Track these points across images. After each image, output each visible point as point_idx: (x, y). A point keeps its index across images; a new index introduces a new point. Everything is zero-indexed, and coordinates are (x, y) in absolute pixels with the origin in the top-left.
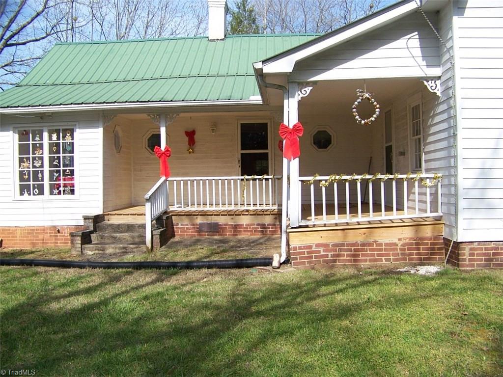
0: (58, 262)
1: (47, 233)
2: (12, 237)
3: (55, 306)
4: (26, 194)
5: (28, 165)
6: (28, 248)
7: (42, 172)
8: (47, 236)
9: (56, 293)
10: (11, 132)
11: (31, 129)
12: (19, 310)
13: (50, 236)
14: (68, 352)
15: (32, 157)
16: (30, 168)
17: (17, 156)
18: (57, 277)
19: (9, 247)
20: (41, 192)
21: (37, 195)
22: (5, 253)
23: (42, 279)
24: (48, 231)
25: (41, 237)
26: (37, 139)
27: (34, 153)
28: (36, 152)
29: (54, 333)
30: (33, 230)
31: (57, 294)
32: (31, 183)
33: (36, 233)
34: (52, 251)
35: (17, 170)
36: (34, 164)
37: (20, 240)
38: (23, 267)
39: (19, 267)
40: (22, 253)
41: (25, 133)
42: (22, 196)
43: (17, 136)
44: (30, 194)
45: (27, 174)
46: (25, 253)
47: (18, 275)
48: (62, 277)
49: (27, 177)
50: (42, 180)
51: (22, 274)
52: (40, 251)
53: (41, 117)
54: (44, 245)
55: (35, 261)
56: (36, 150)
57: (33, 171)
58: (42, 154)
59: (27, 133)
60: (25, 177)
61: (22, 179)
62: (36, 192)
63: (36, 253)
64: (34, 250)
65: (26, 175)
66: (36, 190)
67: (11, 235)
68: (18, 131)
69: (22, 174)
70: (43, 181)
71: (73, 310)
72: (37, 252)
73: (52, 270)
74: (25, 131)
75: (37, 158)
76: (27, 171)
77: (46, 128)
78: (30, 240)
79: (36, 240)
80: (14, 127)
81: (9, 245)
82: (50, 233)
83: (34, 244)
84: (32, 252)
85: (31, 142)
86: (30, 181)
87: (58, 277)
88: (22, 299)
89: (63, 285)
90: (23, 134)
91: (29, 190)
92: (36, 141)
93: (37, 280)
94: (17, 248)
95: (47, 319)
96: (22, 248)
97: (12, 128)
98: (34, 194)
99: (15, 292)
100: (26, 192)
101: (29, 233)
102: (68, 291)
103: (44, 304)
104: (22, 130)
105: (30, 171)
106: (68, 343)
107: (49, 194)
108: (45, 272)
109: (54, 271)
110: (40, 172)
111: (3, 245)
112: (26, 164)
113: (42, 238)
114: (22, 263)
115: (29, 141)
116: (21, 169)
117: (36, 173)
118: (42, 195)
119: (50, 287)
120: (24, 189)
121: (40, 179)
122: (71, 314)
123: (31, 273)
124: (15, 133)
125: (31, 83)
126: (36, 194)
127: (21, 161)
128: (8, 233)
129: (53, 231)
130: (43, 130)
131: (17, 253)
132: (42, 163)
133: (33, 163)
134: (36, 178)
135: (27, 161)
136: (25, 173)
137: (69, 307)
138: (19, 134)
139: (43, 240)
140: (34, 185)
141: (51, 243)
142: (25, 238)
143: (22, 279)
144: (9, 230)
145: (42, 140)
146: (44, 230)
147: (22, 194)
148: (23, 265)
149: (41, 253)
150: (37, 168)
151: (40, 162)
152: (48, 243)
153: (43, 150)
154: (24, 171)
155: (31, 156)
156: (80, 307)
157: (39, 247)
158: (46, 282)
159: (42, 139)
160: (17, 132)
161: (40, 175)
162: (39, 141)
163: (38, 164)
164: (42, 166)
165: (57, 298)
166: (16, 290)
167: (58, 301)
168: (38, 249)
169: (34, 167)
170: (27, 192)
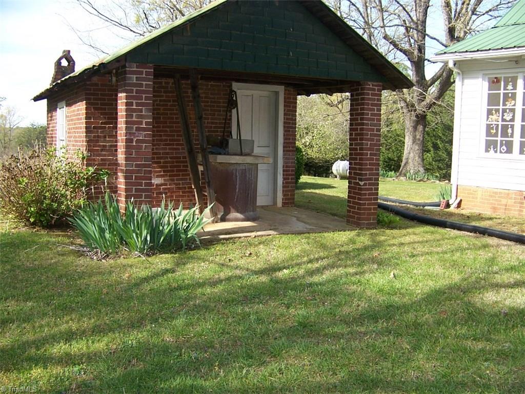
0: (515, 236)
1: (511, 198)
2: (473, 198)
3: (490, 297)
4: (492, 151)
5: (498, 118)
6: (487, 212)
7: (512, 127)
8: (511, 202)
9: (498, 279)
10: (481, 79)
11: (503, 76)
12: (445, 293)
13: (515, 203)
14: (481, 378)
15: (503, 109)
16: (498, 121)
17: (485, 107)
18: (508, 255)
19: (468, 208)
20: (509, 150)
21: (505, 153)
22: (462, 214)
23: (489, 254)
24: (514, 196)
25: (504, 201)
26: (510, 87)
27: (504, 104)
28: (507, 103)
29: (474, 339)
30: (496, 193)
31: (499, 281)
32: (499, 139)
33: (499, 197)
34: (514, 220)
35: (484, 123)
36: (504, 118)
37: (480, 202)
38: (475, 235)
39: (471, 234)
40: (480, 218)
41: (495, 80)
42: (487, 153)
43: (486, 84)
44: (496, 152)
45: (494, 128)
46: (482, 218)
47: (465, 245)
48: (515, 257)
49: (494, 131)
50: (512, 136)
51: (469, 244)
52: (499, 218)
53: (516, 61)
54: (507, 212)
55: (489, 231)
56: (508, 101)
57: (502, 125)
58: (514, 105)
59: (498, 81)
60: (492, 131)
61: (488, 134)
62: (503, 150)
63: (495, 220)
64: (494, 216)
65: (493, 130)
66: (504, 147)
67: (471, 196)
68: (489, 78)
69: (489, 127)
70: (513, 138)
71: (512, 309)
72: (496, 218)
73: (506, 245)
74: (496, 78)
75: (508, 111)
76: (495, 125)
77: (522, 74)
78: (492, 204)
79: (498, 204)
80: (483, 74)
81: (468, 207)
82: (515, 199)
83: (495, 209)
84: (491, 219)
85: (502, 91)
86: (497, 137)
87: (510, 255)
88: (456, 278)
89: (512, 269)
90: (493, 82)
91: (495, 147)
92: (508, 90)
93: (484, 255)
94: (476, 211)
95: (474, 315)
96: (481, 212)
97: (481, 75)
98: (501, 152)
99: (453, 266)
100: (492, 149)
101: (491, 196)
102: (514, 279)
103: (478, 292)
104: (493, 78)
105: (498, 125)
106: (486, 360)
107: (519, 153)
108: (498, 246)
109: (508, 245)
110: (510, 126)
111: (462, 206)
112: (494, 117)
113: (505, 203)
114: (475, 230)
115: (500, 90)
116: (488, 123)
117: (505, 128)
118: (510, 153)
119: (495, 268)
120: (490, 145)
121: (510, 135)
122: (506, 314)
123: (480, 244)
124: (485, 81)
125: (509, 23)
126: (503, 152)
127: (489, 113)
128: (468, 193)
129: (519, 197)
130: (517, 76)
131: (474, 216)
132: (514, 116)
133: (503, 115)
134: (504, 134)
135: (496, 113)
136: (493, 127)
137: (507, 302)
138: (489, 82)
139: (506, 206)
140: (501, 141)
141: (515, 210)
142: (486, 201)
143: (467, 251)
144: (470, 190)
145: (516, 89)
146: (508, 194)
147: (487, 151)
148: (475, 233)
149: (500, 221)
150: (507, 121)
151: (511, 115)
152: (511, 210)
153: (515, 101)
154: (492, 124)
155: (501, 107)
156: (521, 307)
157: (501, 214)
158: (492, 261)
159: (515, 87)
160: (487, 80)
161: (510, 131)
162: (512, 90)
163: (508, 117)
164: (513, 120)
165: (497, 286)
166: (454, 265)
167: (497, 291)
168: (499, 215)
169: (503, 120)
170: (494, 149)
